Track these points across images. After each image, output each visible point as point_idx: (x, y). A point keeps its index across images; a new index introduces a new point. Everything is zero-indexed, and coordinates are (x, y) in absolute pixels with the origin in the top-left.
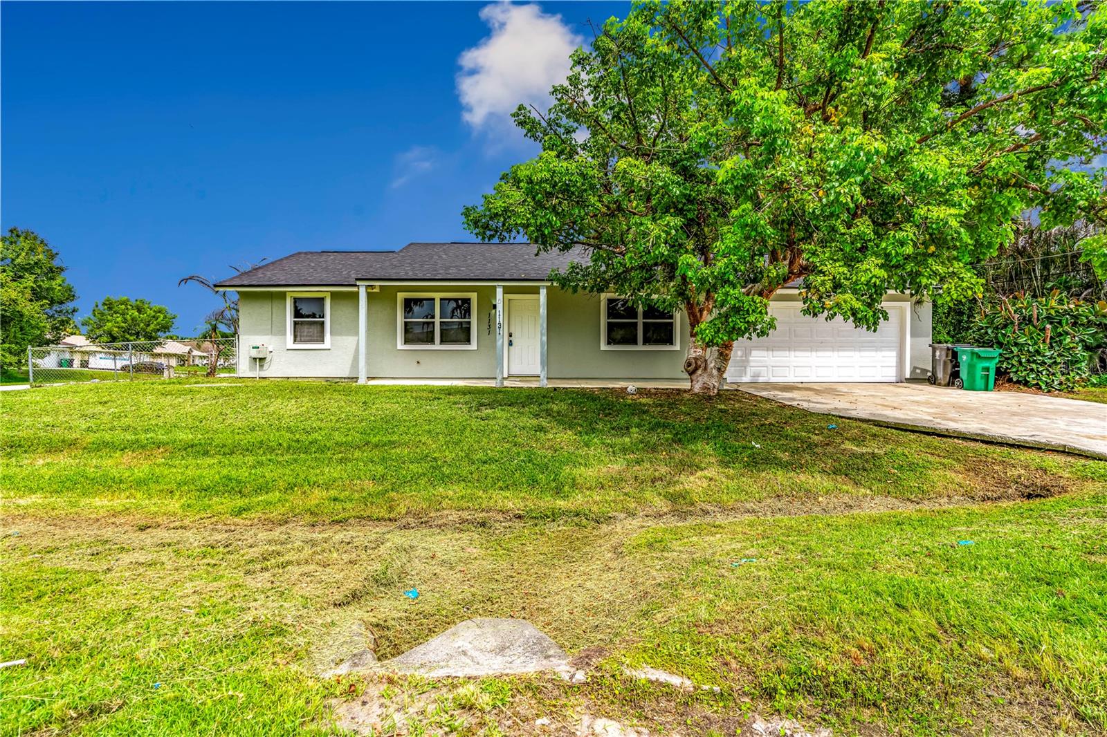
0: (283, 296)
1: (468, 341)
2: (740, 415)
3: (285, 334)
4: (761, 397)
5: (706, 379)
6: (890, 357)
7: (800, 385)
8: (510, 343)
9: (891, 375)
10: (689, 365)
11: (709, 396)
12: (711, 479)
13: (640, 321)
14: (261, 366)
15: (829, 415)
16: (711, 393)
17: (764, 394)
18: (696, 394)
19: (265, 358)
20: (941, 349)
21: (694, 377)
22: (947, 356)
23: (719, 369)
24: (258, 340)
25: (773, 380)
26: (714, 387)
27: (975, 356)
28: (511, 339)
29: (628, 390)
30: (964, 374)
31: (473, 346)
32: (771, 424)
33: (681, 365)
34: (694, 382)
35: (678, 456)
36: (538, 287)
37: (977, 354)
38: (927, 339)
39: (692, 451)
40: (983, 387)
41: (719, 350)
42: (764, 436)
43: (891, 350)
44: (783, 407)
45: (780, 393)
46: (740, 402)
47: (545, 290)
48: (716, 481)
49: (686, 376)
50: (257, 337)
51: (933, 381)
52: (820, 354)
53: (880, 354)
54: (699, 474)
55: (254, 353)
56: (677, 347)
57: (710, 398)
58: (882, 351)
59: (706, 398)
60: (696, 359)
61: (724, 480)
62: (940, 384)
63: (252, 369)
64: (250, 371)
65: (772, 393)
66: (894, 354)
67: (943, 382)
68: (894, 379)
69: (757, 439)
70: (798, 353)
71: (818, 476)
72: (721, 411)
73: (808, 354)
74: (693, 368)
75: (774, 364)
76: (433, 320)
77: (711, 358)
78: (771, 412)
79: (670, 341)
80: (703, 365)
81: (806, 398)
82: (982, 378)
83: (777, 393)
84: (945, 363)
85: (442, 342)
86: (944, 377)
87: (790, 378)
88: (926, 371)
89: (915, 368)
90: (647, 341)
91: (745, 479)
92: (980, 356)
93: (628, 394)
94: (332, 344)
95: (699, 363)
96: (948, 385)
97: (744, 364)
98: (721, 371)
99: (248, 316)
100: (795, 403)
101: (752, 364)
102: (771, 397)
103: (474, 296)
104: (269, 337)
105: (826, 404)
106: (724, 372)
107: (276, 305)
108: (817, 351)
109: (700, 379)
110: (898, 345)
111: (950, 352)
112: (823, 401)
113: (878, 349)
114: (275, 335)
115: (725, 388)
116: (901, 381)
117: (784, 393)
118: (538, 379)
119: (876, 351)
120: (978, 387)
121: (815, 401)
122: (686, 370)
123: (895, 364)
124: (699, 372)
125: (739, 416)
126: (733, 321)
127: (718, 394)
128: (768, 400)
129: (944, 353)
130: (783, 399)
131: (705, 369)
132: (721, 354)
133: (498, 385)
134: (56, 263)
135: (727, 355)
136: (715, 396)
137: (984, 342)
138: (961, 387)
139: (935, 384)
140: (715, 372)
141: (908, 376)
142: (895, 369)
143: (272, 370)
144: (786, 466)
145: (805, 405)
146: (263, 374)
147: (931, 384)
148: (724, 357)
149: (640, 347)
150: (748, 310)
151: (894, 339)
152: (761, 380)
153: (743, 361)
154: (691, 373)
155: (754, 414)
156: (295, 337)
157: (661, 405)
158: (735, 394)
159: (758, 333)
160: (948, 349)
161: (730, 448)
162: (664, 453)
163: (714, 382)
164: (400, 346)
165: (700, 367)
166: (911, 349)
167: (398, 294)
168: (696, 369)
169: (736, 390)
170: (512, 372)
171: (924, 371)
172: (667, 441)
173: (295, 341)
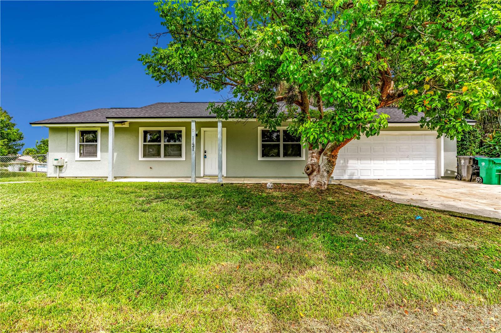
0: (73, 129)
1: (180, 155)
2: (344, 206)
3: (74, 152)
4: (356, 190)
5: (319, 179)
6: (432, 163)
7: (379, 181)
8: (205, 157)
9: (432, 174)
10: (308, 169)
11: (321, 190)
12: (319, 281)
13: (281, 143)
14: (60, 171)
15: (411, 206)
16: (323, 188)
17: (357, 187)
18: (312, 189)
19: (63, 166)
20: (465, 159)
21: (311, 177)
22: (469, 163)
23: (328, 172)
24: (58, 155)
25: (362, 178)
26: (325, 184)
27: (491, 163)
28: (205, 154)
29: (268, 186)
30: (483, 174)
31: (183, 158)
32: (368, 215)
33: (303, 169)
34: (311, 181)
35: (289, 251)
36: (217, 122)
37: (493, 161)
38: (454, 153)
39: (303, 244)
40: (497, 182)
41: (328, 159)
42: (365, 227)
43: (431, 160)
44: (374, 198)
45: (368, 187)
46: (343, 194)
47: (221, 124)
48: (323, 283)
49: (306, 175)
50: (59, 153)
51: (459, 177)
52: (389, 162)
53: (425, 162)
54: (309, 273)
55: (56, 163)
56: (303, 158)
57: (322, 192)
58: (426, 160)
59: (319, 192)
60: (312, 165)
61: (332, 283)
62: (465, 180)
63: (55, 172)
64: (54, 173)
65: (363, 186)
66: (433, 162)
67: (467, 179)
68: (434, 177)
69: (359, 230)
70: (376, 162)
71: (424, 276)
72: (330, 202)
73: (382, 162)
74: (310, 171)
75: (361, 168)
76: (159, 143)
77: (323, 164)
78: (366, 204)
79: (299, 155)
80: (317, 169)
81: (386, 191)
82: (496, 176)
83: (366, 186)
84: (468, 167)
85: (165, 156)
86: (467, 176)
87: (372, 176)
88: (454, 172)
89: (447, 170)
90: (285, 155)
91: (352, 281)
92: (495, 163)
93: (267, 189)
94: (101, 157)
95: (315, 167)
96: (471, 181)
97: (344, 169)
98: (329, 173)
99: (54, 141)
100: (381, 195)
101: (349, 168)
102: (363, 190)
103: (183, 129)
104: (66, 153)
105: (403, 195)
106: (331, 173)
107: (70, 135)
108: (387, 160)
109: (315, 178)
110: (435, 156)
111: (472, 161)
112: (399, 193)
113: (424, 159)
114: (69, 152)
115: (332, 183)
116: (438, 178)
117: (371, 187)
118: (217, 177)
119: (423, 160)
120: (493, 182)
121: (394, 192)
122: (306, 172)
123: (434, 168)
124: (315, 173)
125: (343, 208)
126: (340, 119)
127: (328, 189)
128: (362, 193)
129: (467, 161)
130: (372, 191)
131: (319, 171)
132: (329, 161)
133: (193, 181)
134: (12, 121)
135: (333, 162)
136: (325, 191)
137: (492, 154)
138: (482, 182)
139: (461, 180)
140: (325, 174)
141: (443, 175)
142: (434, 170)
143: (68, 173)
144: (391, 262)
145: (389, 197)
146: (61, 175)
147: (458, 180)
148: (331, 163)
149: (281, 158)
150: (357, 107)
151: (434, 153)
152: (354, 177)
153: (344, 166)
154: (309, 175)
155: (354, 206)
156: (80, 154)
157: (286, 198)
158: (338, 189)
159: (367, 133)
160: (470, 159)
161: (337, 241)
162: (278, 247)
163: (325, 180)
164: (141, 158)
165: (315, 170)
166: (444, 159)
167: (140, 128)
168: (313, 171)
169: (339, 184)
170: (207, 173)
171: (453, 172)
172: (282, 233)
173: (80, 156)
